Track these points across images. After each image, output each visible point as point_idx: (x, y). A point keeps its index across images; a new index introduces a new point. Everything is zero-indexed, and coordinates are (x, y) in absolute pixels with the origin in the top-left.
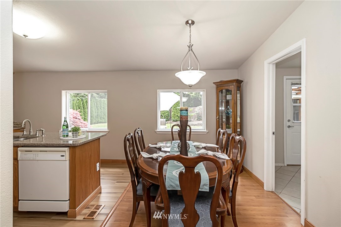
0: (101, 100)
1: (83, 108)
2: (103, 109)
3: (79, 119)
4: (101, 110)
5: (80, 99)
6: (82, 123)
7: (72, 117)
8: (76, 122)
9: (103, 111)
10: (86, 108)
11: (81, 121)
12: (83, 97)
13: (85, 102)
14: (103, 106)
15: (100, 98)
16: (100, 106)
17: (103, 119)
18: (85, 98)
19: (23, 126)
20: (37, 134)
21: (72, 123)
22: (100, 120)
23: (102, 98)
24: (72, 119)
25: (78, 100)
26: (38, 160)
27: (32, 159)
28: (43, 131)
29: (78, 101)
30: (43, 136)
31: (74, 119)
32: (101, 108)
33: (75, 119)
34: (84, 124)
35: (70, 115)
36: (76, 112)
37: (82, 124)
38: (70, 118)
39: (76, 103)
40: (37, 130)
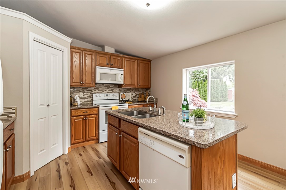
0: (214, 80)
1: (199, 88)
2: (216, 89)
3: (197, 97)
4: (214, 90)
5: (196, 81)
6: (200, 101)
7: (191, 95)
8: (195, 101)
9: (216, 91)
10: (201, 88)
11: (199, 100)
12: (198, 79)
13: (200, 83)
14: (216, 86)
15: (213, 79)
16: (214, 86)
17: (216, 98)
18: (200, 80)
19: (147, 103)
20: (159, 111)
21: (191, 101)
22: (213, 99)
23: (215, 79)
24: (191, 97)
25: (195, 81)
26: (154, 150)
27: (148, 145)
28: (164, 109)
29: (194, 83)
30: (164, 114)
31: (192, 97)
32: (214, 88)
33: (194, 97)
34: (202, 102)
35: (189, 93)
36: (194, 91)
37: (200, 103)
38: (189, 96)
39: (193, 84)
40: (159, 108)
